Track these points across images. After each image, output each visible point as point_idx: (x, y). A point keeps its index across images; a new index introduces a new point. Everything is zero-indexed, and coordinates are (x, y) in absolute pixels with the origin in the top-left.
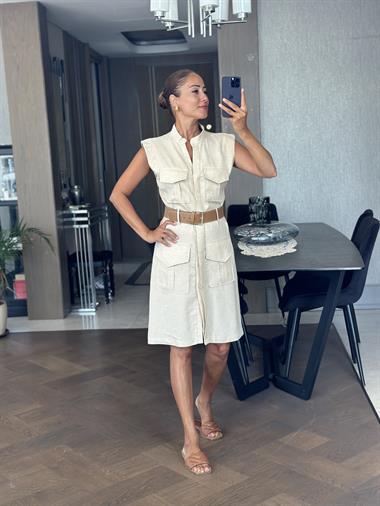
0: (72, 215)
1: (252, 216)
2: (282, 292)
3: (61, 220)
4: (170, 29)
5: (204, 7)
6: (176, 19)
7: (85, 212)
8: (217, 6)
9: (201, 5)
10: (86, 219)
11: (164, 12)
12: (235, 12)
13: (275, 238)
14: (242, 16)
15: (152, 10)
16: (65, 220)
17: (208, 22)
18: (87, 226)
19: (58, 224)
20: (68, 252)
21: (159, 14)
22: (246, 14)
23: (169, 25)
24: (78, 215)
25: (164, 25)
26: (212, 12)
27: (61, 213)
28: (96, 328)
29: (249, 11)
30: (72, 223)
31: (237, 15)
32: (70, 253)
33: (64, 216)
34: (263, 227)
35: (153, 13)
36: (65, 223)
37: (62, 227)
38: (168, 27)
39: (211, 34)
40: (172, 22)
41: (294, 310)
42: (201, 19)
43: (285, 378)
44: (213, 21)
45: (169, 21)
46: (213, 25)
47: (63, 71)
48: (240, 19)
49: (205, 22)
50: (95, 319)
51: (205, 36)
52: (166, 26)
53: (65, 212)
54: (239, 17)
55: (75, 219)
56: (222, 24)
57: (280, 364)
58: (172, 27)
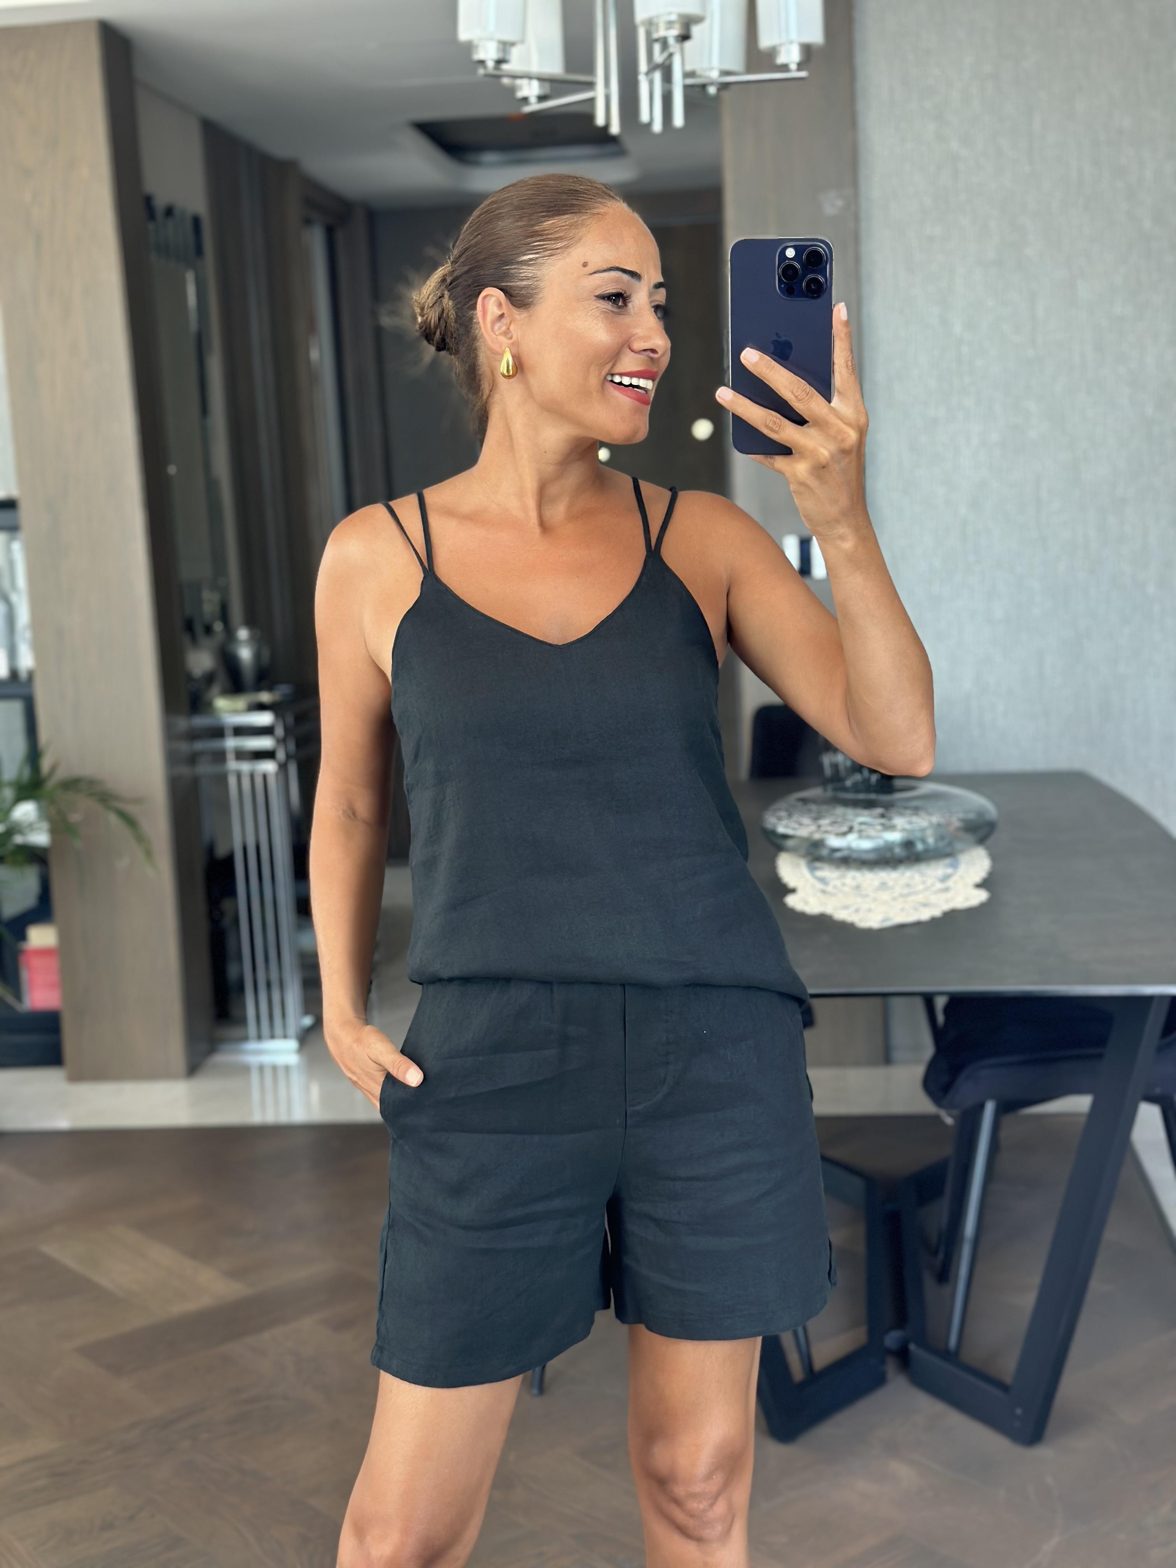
0: (218, 732)
1: (827, 760)
3: (184, 747)
4: (534, 106)
5: (650, 24)
6: (555, 67)
7: (265, 719)
8: (698, 20)
9: (641, 14)
10: (265, 743)
11: (505, 46)
12: (765, 41)
13: (908, 844)
14: (791, 56)
15: (463, 35)
16: (199, 745)
17: (667, 78)
18: (269, 767)
19: (172, 758)
20: (211, 849)
21: (488, 53)
22: (807, 50)
23: (530, 90)
24: (240, 731)
25: (512, 90)
26: (685, 37)
27: (183, 723)
29: (816, 35)
30: (220, 756)
31: (772, 53)
32: (221, 851)
33: (194, 735)
34: (869, 805)
35: (469, 47)
36: (193, 759)
37: (184, 771)
38: (525, 100)
39: (678, 120)
40: (541, 79)
41: (981, 1107)
42: (643, 66)
43: (950, 1356)
44: (687, 75)
45: (529, 77)
46: (686, 88)
47: (199, 250)
48: (785, 68)
49: (657, 76)
50: (297, 1079)
51: (657, 127)
52: (520, 94)
53: (200, 721)
54: (781, 60)
55: (231, 743)
56: (724, 87)
57: (929, 1282)
58: (542, 98)
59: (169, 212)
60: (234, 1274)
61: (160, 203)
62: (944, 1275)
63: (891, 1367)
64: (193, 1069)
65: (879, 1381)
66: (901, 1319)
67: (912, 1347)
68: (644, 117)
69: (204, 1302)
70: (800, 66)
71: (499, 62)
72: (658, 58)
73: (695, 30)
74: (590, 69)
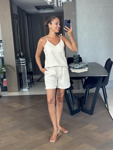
0: (20, 61)
1: (74, 61)
2: (84, 83)
4: (49, 4)
7: (24, 60)
10: (24, 62)
13: (81, 67)
16: (18, 62)
17: (60, 2)
19: (16, 64)
20: (19, 72)
24: (22, 61)
27: (17, 60)
28: (28, 95)
30: (20, 63)
34: (78, 64)
36: (18, 63)
37: (17, 65)
40: (50, 2)
41: (88, 88)
42: (58, 1)
43: (85, 109)
46: (62, 3)
47: (17, 18)
48: (70, 1)
50: (28, 92)
53: (18, 60)
56: (65, 3)
57: (83, 105)
59: (15, 14)
60: (25, 106)
61: (14, 13)
62: (84, 104)
63: (81, 110)
65: (80, 111)
66: (81, 107)
67: (82, 109)
69: (22, 108)
70: (72, 1)
71: (47, 1)
74: (54, 1)
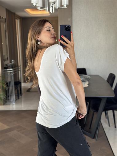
5: (51, 2)
7: (11, 69)
10: (12, 72)
11: (36, 4)
12: (62, 4)
15: (32, 2)
18: (12, 74)
22: (67, 5)
26: (54, 4)
29: (68, 4)
31: (63, 5)
32: (7, 82)
33: (5, 71)
35: (32, 4)
36: (4, 74)
38: (38, 9)
39: (54, 12)
40: (40, 7)
42: (50, 6)
44: (55, 7)
45: (39, 7)
46: (55, 9)
47: (6, 22)
48: (64, 7)
49: (52, 7)
51: (52, 12)
52: (38, 8)
54: (64, 6)
55: (8, 72)
56: (58, 9)
58: (40, 9)
60: (8, 126)
61: (2, 17)
64: (4, 104)
68: (50, 11)
69: (5, 129)
70: (66, 7)
71: (36, 5)
72: (52, 6)
73: (55, 3)
74: (45, 6)
